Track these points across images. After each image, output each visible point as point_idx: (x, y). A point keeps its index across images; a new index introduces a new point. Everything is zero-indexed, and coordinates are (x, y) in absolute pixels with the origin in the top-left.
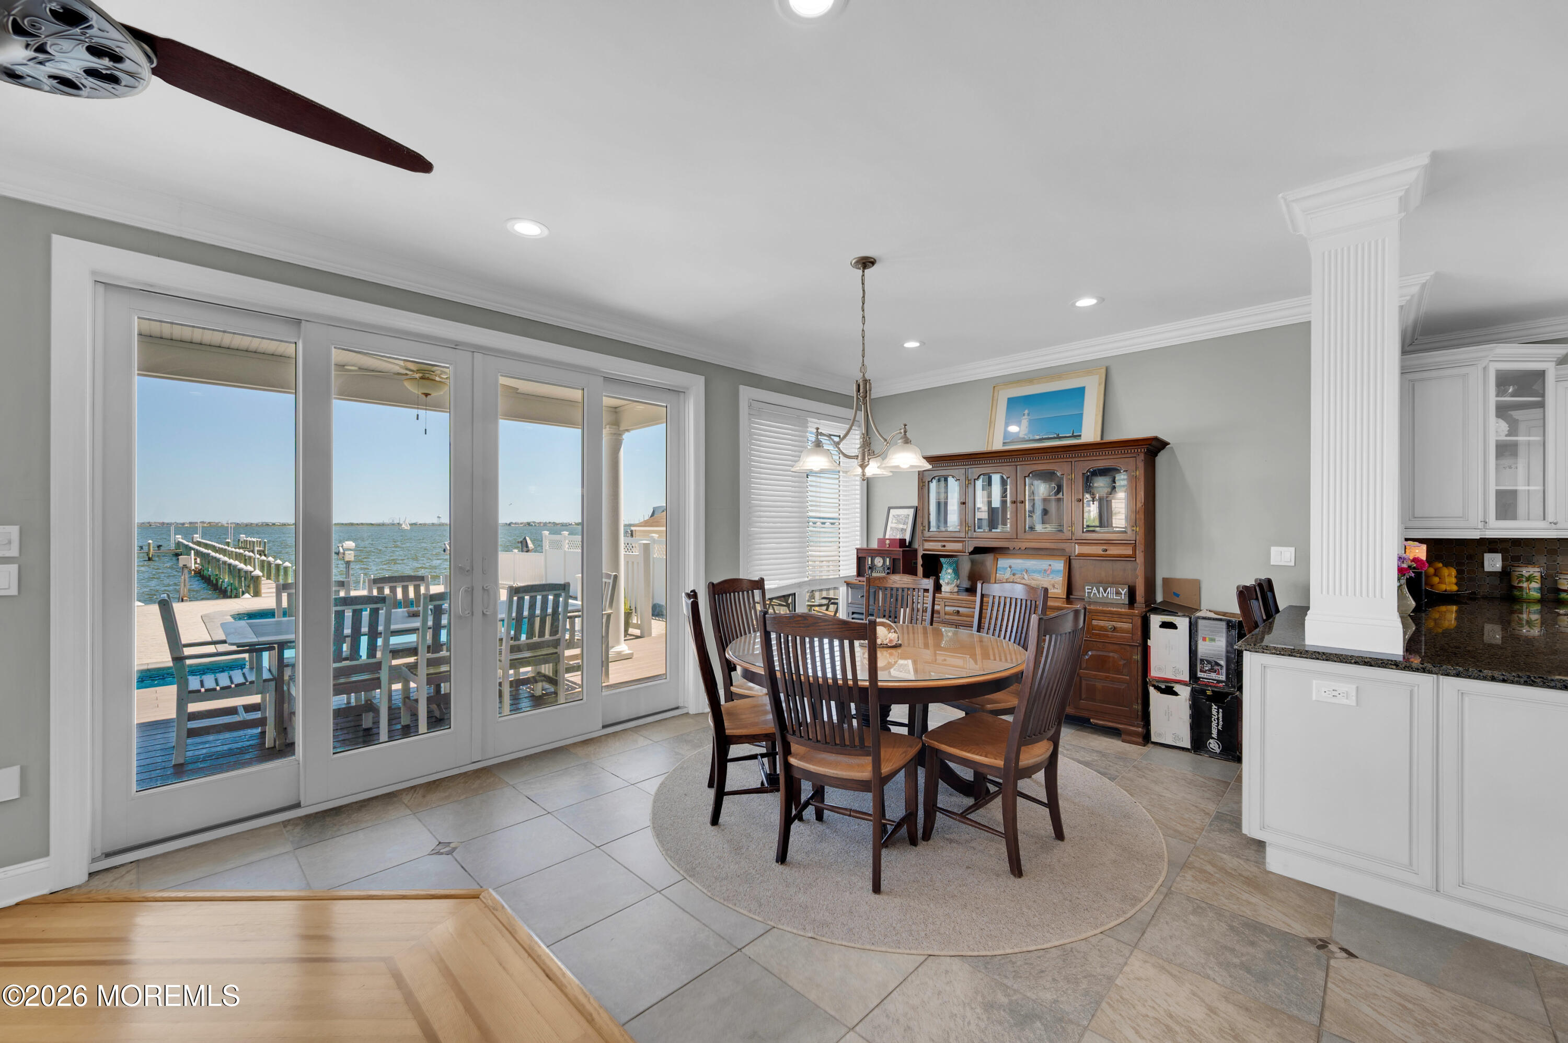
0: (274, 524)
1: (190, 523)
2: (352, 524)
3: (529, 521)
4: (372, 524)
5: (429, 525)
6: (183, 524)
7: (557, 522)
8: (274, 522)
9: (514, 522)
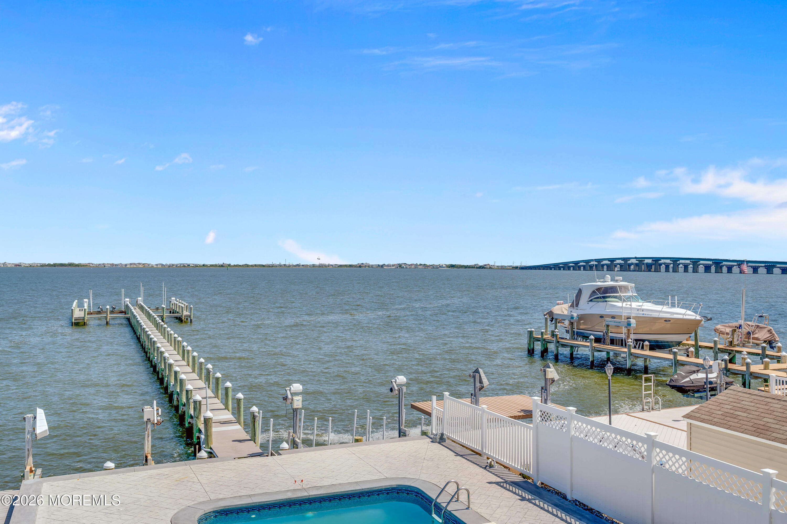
0: (189, 265)
1: (131, 264)
2: (247, 266)
3: (400, 263)
4: (263, 266)
5: (310, 266)
6: (126, 265)
7: (428, 264)
8: (188, 263)
9: (386, 264)
